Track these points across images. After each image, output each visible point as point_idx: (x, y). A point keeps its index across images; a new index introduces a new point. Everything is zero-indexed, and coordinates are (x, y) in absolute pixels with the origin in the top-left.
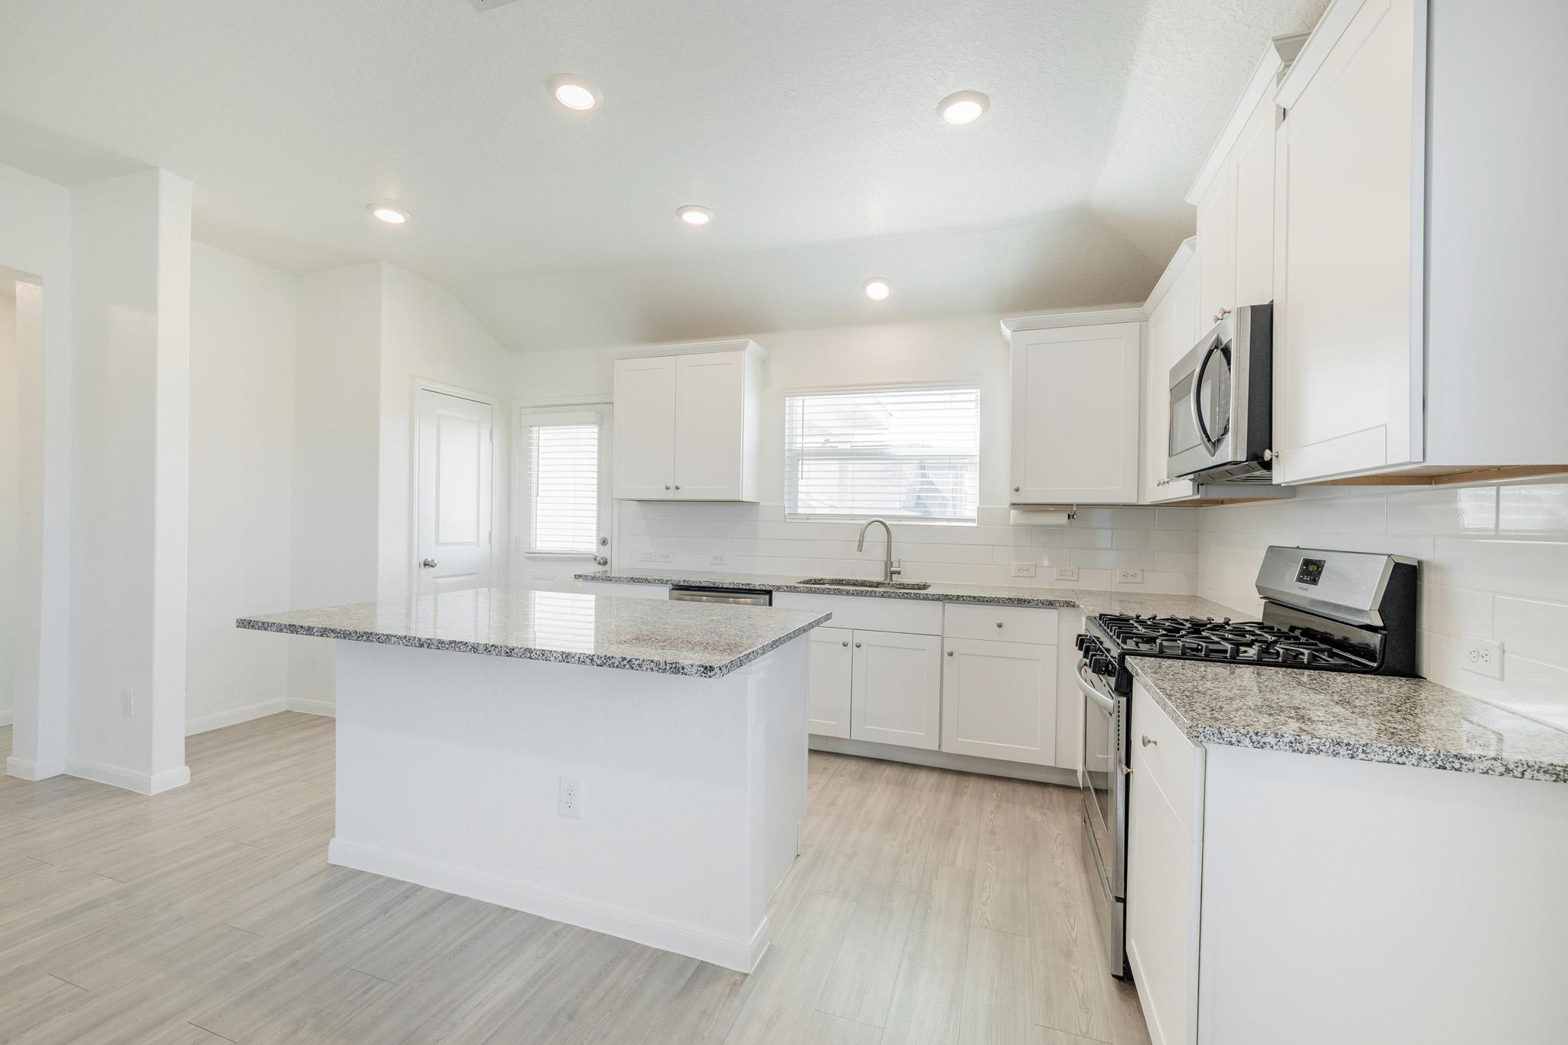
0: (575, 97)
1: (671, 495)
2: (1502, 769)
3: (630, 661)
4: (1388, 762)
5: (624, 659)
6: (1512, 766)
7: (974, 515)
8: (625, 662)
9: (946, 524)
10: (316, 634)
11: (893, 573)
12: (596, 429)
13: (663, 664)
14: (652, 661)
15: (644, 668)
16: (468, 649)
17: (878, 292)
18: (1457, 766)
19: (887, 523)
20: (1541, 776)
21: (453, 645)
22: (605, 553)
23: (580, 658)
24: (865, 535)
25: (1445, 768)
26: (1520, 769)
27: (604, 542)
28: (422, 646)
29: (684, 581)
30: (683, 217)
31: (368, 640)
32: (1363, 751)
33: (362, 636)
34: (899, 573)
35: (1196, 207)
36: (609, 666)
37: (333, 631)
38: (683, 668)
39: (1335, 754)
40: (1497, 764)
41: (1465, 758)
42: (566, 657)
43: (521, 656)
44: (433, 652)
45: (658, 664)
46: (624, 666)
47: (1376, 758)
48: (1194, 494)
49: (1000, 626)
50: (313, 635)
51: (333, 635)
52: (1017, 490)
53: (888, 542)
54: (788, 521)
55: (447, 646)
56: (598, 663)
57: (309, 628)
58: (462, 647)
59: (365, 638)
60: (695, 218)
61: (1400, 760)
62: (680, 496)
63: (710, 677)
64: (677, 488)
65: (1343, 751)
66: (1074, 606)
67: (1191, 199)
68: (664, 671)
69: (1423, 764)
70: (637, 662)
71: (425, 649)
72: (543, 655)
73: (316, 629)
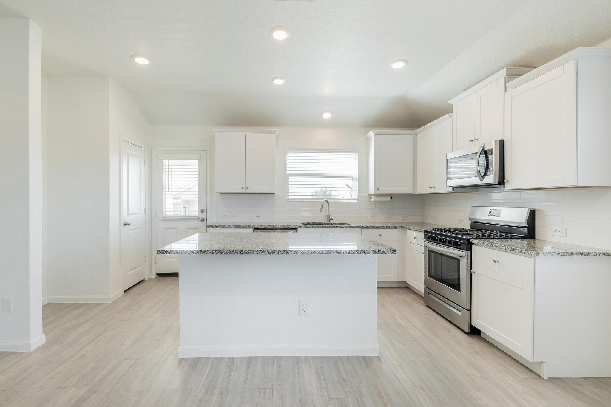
0: (280, 35)
1: (243, 191)
2: (596, 255)
3: (365, 251)
4: (576, 256)
5: (362, 251)
6: (597, 254)
7: (357, 198)
8: (363, 252)
9: (347, 201)
10: (210, 253)
11: (330, 219)
12: (197, 162)
13: (377, 251)
14: (373, 250)
15: (370, 253)
16: (293, 253)
17: (327, 116)
18: (588, 255)
19: (328, 201)
20: (602, 255)
21: (286, 252)
22: (203, 215)
23: (344, 252)
24: (323, 206)
25: (586, 256)
26: (599, 254)
27: (203, 211)
28: (270, 253)
29: (260, 226)
30: (274, 82)
31: (240, 253)
32: (572, 254)
33: (237, 252)
34: (332, 219)
35: (452, 105)
36: (356, 254)
37: (220, 251)
38: (385, 252)
39: (566, 255)
40: (595, 254)
41: (590, 253)
42: (338, 252)
43: (318, 254)
44: (276, 255)
45: (375, 251)
46: (362, 253)
47: (574, 255)
48: (453, 191)
49: (380, 235)
50: (209, 254)
51: (220, 253)
52: (378, 189)
53: (328, 208)
54: (287, 201)
55: (283, 253)
56: (352, 253)
57: (206, 251)
58: (290, 252)
59: (239, 253)
60: (278, 82)
61: (578, 255)
62: (248, 191)
63: (395, 254)
64: (247, 188)
65: (568, 255)
66: (403, 227)
67: (450, 102)
68: (378, 253)
69: (582, 255)
70: (367, 251)
71: (271, 255)
72: (328, 252)
73: (210, 251)
